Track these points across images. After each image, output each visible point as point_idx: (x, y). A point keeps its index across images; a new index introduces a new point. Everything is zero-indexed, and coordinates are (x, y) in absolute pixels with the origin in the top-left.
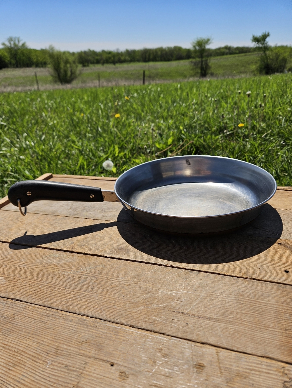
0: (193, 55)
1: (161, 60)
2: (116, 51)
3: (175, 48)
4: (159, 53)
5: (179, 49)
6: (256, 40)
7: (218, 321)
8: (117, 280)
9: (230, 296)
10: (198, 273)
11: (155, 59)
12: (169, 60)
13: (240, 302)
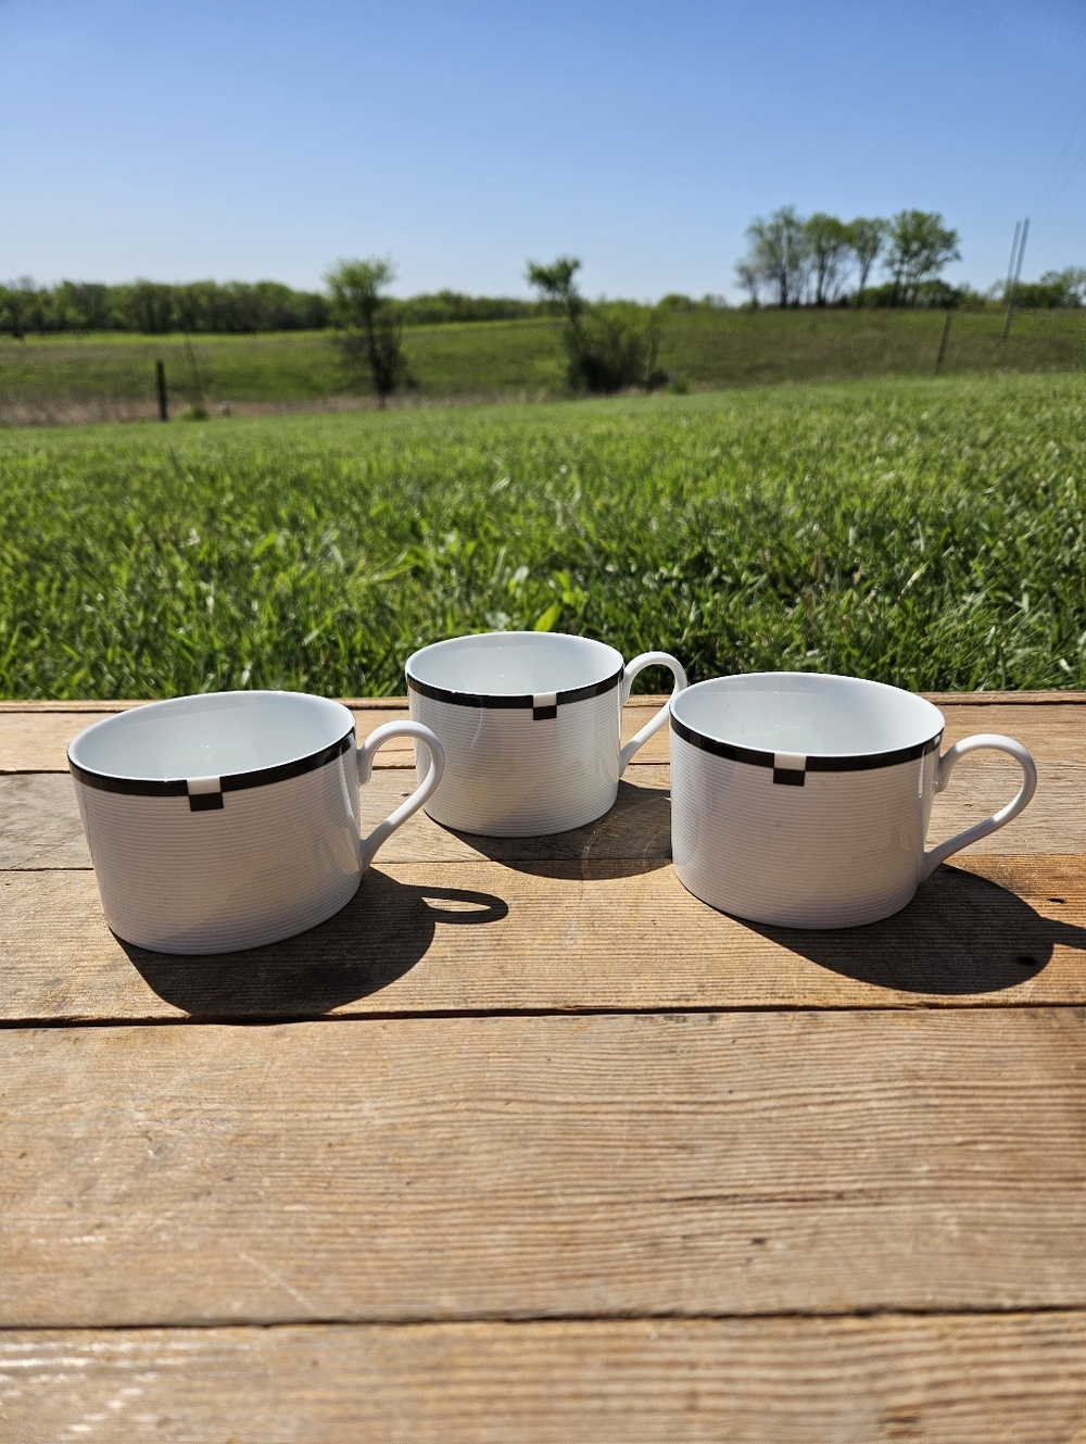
0: (332, 317)
1: (215, 329)
2: (19, 287)
3: (264, 288)
4: (203, 301)
5: (282, 292)
6: (541, 277)
7: (877, 1197)
8: (349, 1115)
9: (875, 1086)
10: (711, 1019)
11: (188, 325)
12: (247, 329)
13: (924, 1101)
